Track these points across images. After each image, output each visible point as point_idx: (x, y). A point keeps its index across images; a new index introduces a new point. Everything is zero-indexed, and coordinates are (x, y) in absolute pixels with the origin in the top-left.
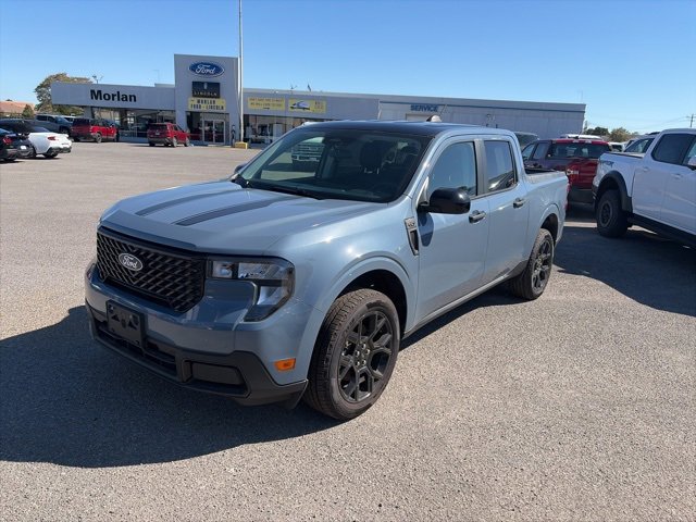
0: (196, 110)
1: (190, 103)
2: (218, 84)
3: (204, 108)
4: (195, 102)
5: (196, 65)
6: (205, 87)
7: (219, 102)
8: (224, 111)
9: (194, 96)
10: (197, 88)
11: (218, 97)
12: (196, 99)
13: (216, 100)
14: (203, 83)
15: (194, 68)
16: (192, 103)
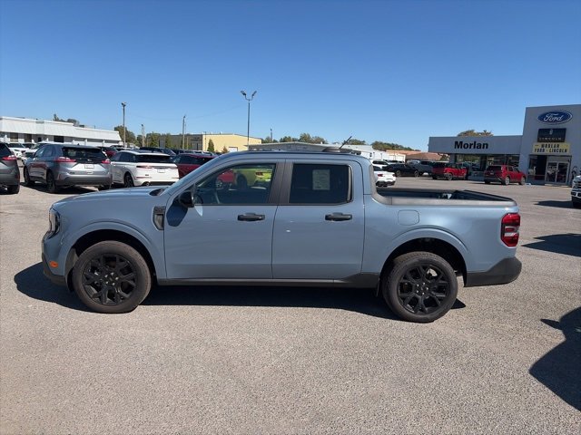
0: (540, 153)
1: (534, 147)
2: (564, 130)
3: (547, 151)
4: (540, 147)
5: (544, 114)
6: (551, 133)
7: (562, 146)
8: (567, 153)
9: (539, 141)
10: (543, 135)
11: (563, 141)
12: (540, 144)
13: (560, 144)
14: (549, 130)
15: (542, 117)
16: (536, 148)
